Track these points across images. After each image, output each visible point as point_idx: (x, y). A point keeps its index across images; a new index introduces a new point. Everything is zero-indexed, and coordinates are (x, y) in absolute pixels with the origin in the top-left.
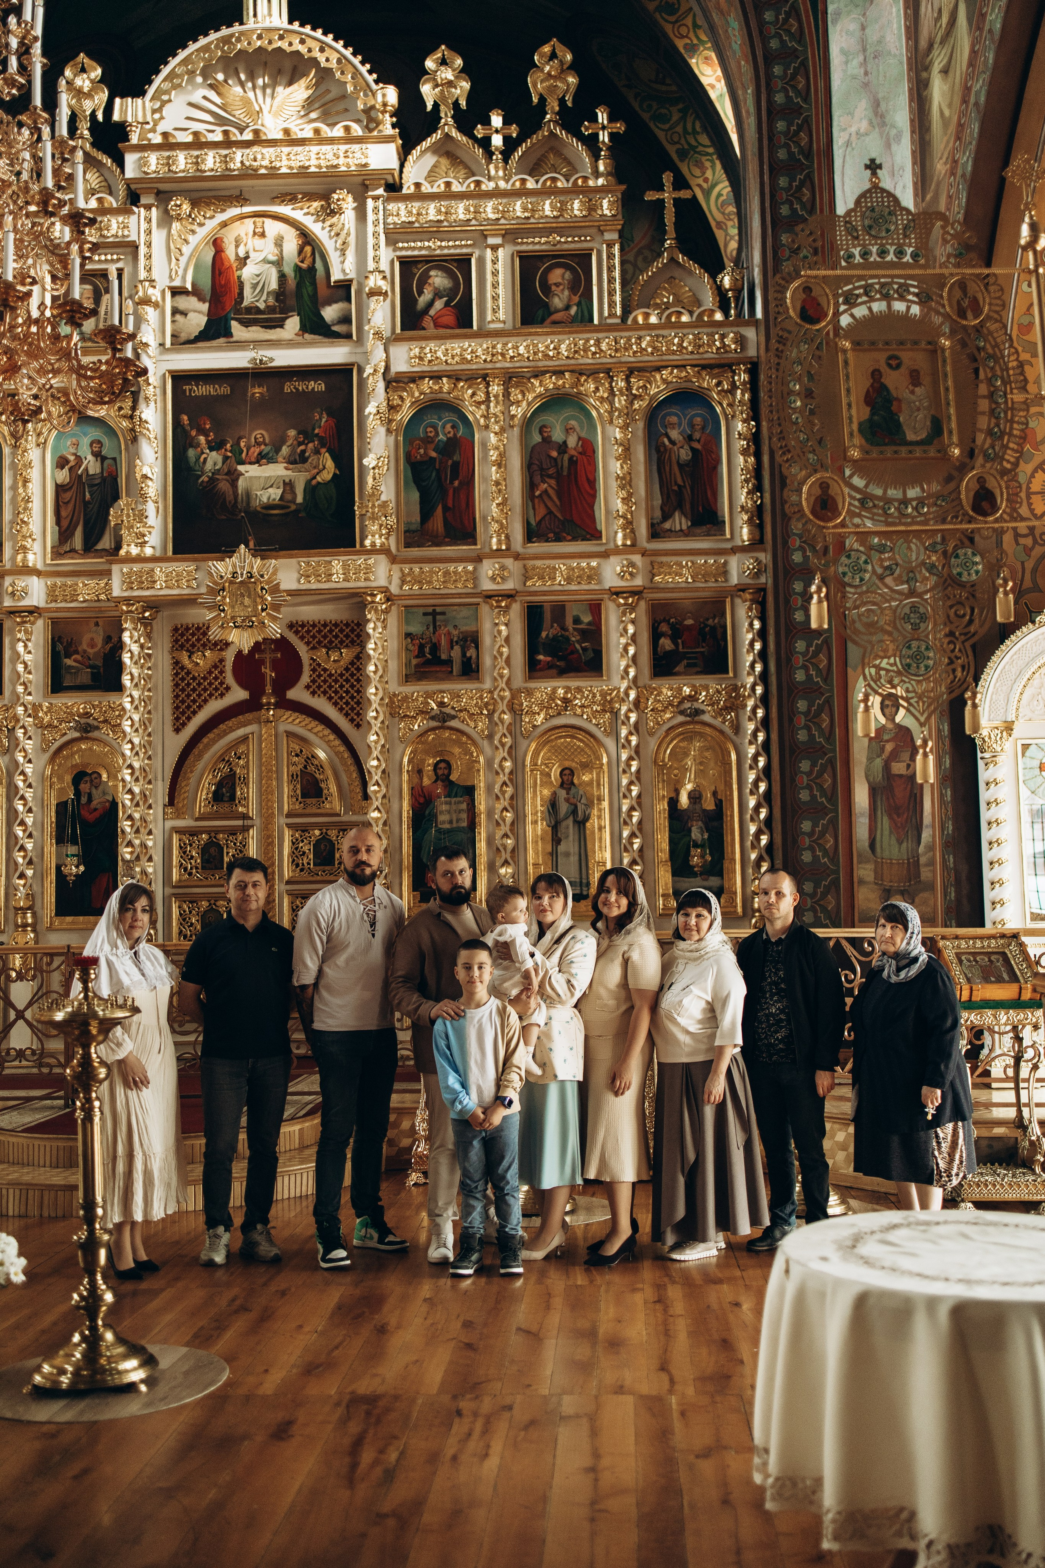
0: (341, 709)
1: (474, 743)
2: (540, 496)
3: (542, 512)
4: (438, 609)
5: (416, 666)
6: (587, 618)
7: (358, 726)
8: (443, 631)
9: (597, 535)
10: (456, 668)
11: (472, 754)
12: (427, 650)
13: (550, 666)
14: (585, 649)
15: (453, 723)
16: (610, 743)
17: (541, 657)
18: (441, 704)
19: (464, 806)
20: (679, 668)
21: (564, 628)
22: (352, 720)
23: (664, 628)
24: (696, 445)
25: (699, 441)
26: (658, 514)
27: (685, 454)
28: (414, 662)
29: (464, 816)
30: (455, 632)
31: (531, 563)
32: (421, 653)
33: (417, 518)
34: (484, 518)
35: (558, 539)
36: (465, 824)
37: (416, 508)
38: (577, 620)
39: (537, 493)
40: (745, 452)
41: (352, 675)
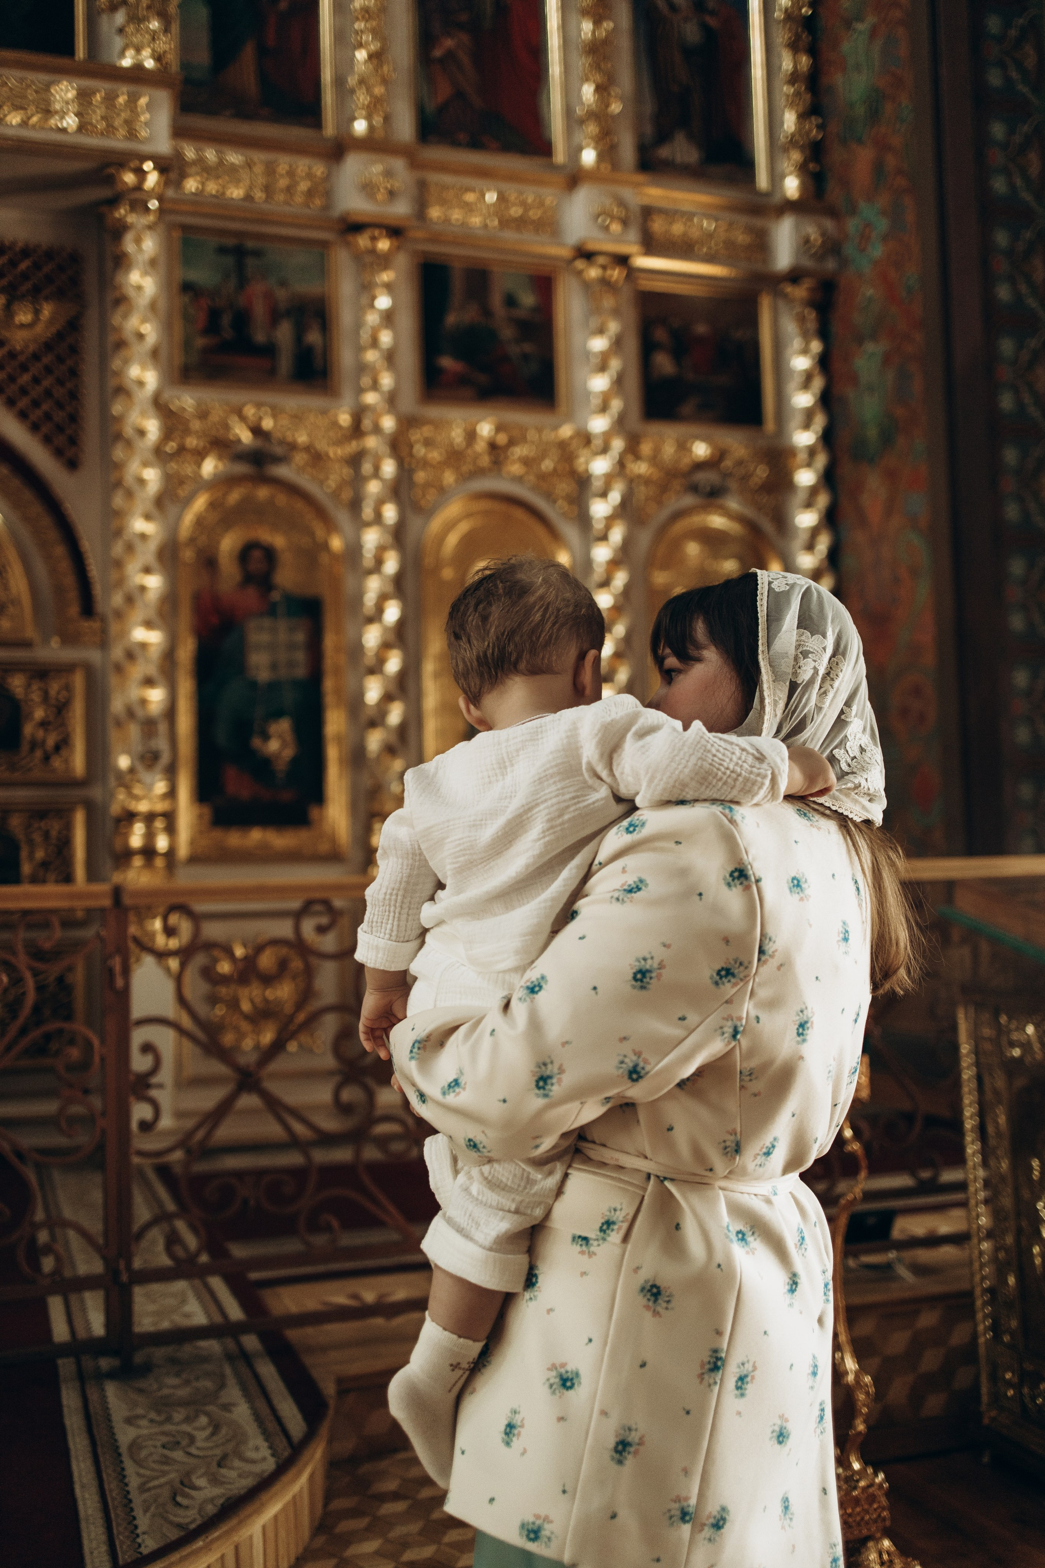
0: (35, 428)
1: (321, 513)
2: (441, 61)
3: (444, 91)
4: (250, 244)
5: (206, 351)
6: (528, 299)
7: (72, 464)
8: (257, 289)
9: (544, 149)
10: (285, 363)
11: (312, 534)
12: (226, 320)
13: (462, 381)
14: (525, 357)
15: (282, 471)
16: (570, 532)
17: (447, 362)
18: (257, 431)
19: (300, 637)
20: (687, 408)
21: (487, 312)
22: (58, 453)
23: (660, 334)
24: (712, 22)
25: (712, 13)
26: (649, 129)
27: (691, 32)
28: (200, 342)
29: (300, 656)
30: (282, 294)
31: (434, 177)
32: (212, 326)
33: (203, 57)
34: (339, 82)
35: (475, 144)
36: (301, 672)
37: (203, 38)
38: (511, 301)
39: (438, 53)
40: (794, 47)
41: (60, 360)
